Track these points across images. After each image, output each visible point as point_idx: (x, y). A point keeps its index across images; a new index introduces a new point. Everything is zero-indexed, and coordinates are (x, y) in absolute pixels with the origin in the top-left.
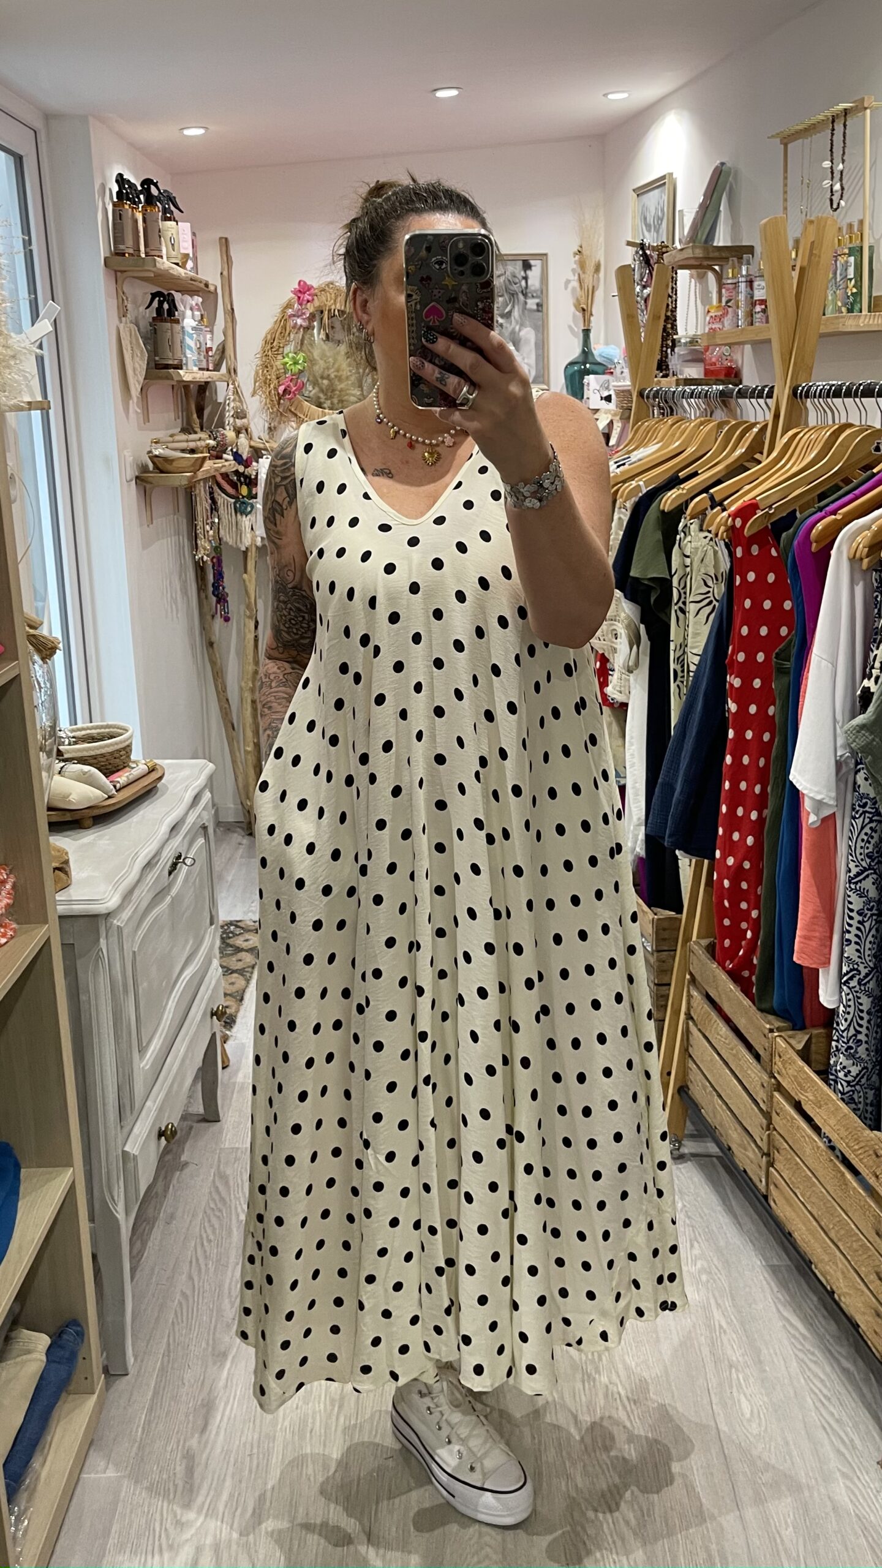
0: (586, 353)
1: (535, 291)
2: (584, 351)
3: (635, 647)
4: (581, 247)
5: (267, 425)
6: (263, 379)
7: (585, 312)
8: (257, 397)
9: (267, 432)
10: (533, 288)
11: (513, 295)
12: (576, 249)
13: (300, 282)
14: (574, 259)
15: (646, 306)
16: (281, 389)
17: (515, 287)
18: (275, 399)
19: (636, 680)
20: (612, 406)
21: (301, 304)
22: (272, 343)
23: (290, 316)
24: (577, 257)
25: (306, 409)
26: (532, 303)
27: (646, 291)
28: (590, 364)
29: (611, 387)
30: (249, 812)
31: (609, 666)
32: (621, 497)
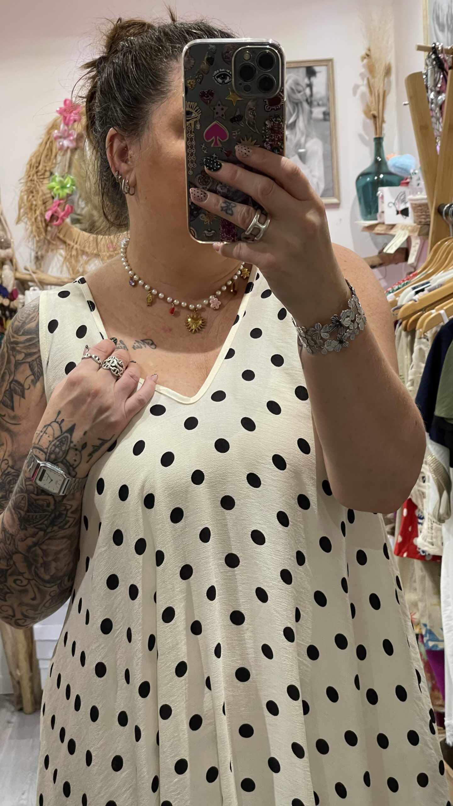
0: (379, 162)
1: (321, 99)
2: (376, 161)
3: (445, 494)
4: (369, 50)
5: (33, 254)
6: (28, 205)
7: (376, 119)
8: (22, 225)
9: (33, 262)
10: (318, 96)
11: (297, 104)
12: (363, 52)
13: (66, 101)
14: (362, 63)
15: (442, 114)
16: (48, 215)
17: (299, 96)
18: (42, 225)
19: (448, 530)
20: (410, 221)
21: (67, 124)
22: (37, 167)
23: (57, 138)
24: (365, 61)
25: (75, 236)
26: (318, 112)
27: (442, 97)
28: (383, 174)
29: (407, 200)
30: (19, 683)
31: (417, 513)
32: (421, 327)
